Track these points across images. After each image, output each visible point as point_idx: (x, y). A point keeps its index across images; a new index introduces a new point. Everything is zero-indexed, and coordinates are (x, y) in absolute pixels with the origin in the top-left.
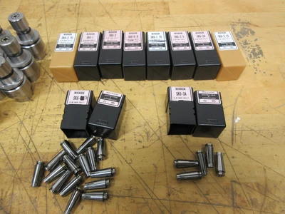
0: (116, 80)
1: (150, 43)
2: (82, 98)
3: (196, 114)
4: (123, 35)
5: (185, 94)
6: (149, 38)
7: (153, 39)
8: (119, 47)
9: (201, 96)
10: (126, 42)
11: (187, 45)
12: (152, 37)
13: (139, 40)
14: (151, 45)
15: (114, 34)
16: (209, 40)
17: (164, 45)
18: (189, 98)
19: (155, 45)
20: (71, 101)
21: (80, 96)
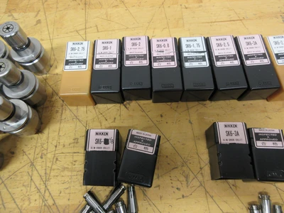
0: (142, 102)
1: (185, 55)
2: (106, 142)
3: (252, 163)
4: (149, 42)
5: (237, 134)
6: (184, 48)
7: (189, 49)
8: (145, 63)
9: (259, 137)
10: (155, 54)
11: (234, 57)
12: (188, 46)
13: (171, 51)
14: (187, 59)
15: (137, 42)
16: (262, 50)
17: (203, 59)
18: (243, 139)
19: (192, 59)
20: (93, 146)
21: (103, 138)
